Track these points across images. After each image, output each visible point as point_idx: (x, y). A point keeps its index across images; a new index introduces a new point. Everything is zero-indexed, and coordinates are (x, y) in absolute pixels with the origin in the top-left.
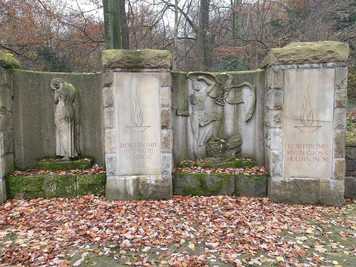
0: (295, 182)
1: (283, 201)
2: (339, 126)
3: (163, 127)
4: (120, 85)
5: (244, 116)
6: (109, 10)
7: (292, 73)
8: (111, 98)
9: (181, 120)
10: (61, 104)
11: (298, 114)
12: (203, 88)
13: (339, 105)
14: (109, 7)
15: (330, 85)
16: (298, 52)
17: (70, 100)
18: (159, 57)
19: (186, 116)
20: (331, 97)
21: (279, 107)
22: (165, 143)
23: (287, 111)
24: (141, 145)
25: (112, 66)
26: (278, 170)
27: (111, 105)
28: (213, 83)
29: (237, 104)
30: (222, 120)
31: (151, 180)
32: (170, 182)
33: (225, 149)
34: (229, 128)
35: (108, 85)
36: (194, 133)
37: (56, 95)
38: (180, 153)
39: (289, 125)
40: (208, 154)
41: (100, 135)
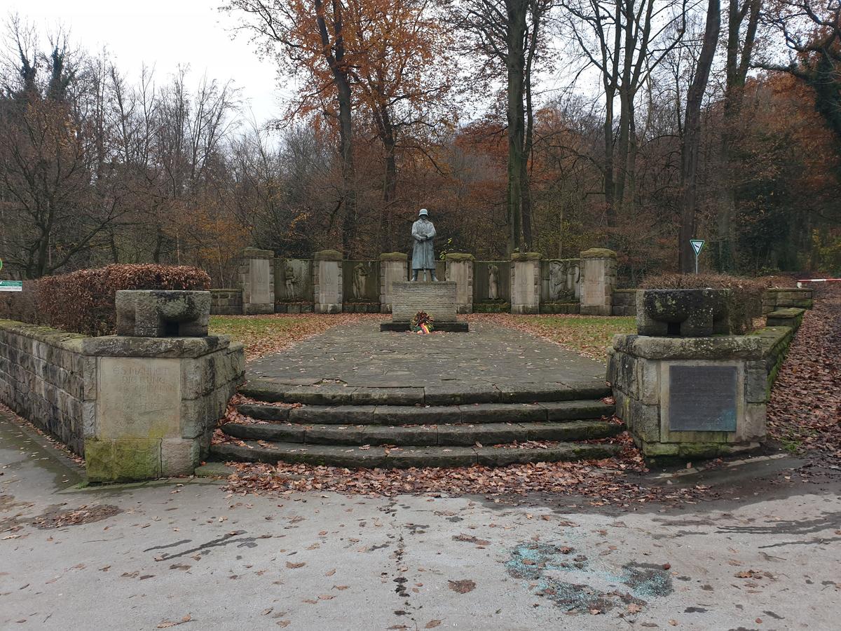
0: (590, 307)
1: (584, 314)
2: (606, 283)
3: (535, 284)
4: (518, 267)
5: (576, 280)
6: (512, 202)
7: (588, 262)
8: (514, 273)
9: (545, 282)
10: (492, 275)
11: (591, 278)
12: (557, 267)
13: (606, 274)
14: (512, 200)
15: (603, 267)
16: (590, 253)
17: (495, 274)
18: (534, 256)
19: (549, 280)
20: (603, 271)
21: (583, 276)
22: (536, 291)
23: (586, 277)
24: (526, 291)
25: (515, 260)
26: (583, 301)
27: (514, 276)
28: (562, 265)
29: (573, 274)
30: (566, 282)
31: (530, 306)
32: (538, 308)
33: (567, 295)
34: (569, 286)
35: (513, 268)
36: (552, 288)
37: (490, 272)
38: (544, 297)
39: (587, 283)
40: (559, 298)
41: (508, 288)
